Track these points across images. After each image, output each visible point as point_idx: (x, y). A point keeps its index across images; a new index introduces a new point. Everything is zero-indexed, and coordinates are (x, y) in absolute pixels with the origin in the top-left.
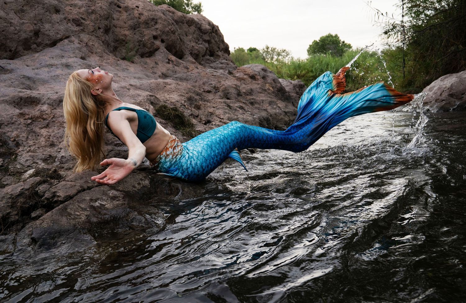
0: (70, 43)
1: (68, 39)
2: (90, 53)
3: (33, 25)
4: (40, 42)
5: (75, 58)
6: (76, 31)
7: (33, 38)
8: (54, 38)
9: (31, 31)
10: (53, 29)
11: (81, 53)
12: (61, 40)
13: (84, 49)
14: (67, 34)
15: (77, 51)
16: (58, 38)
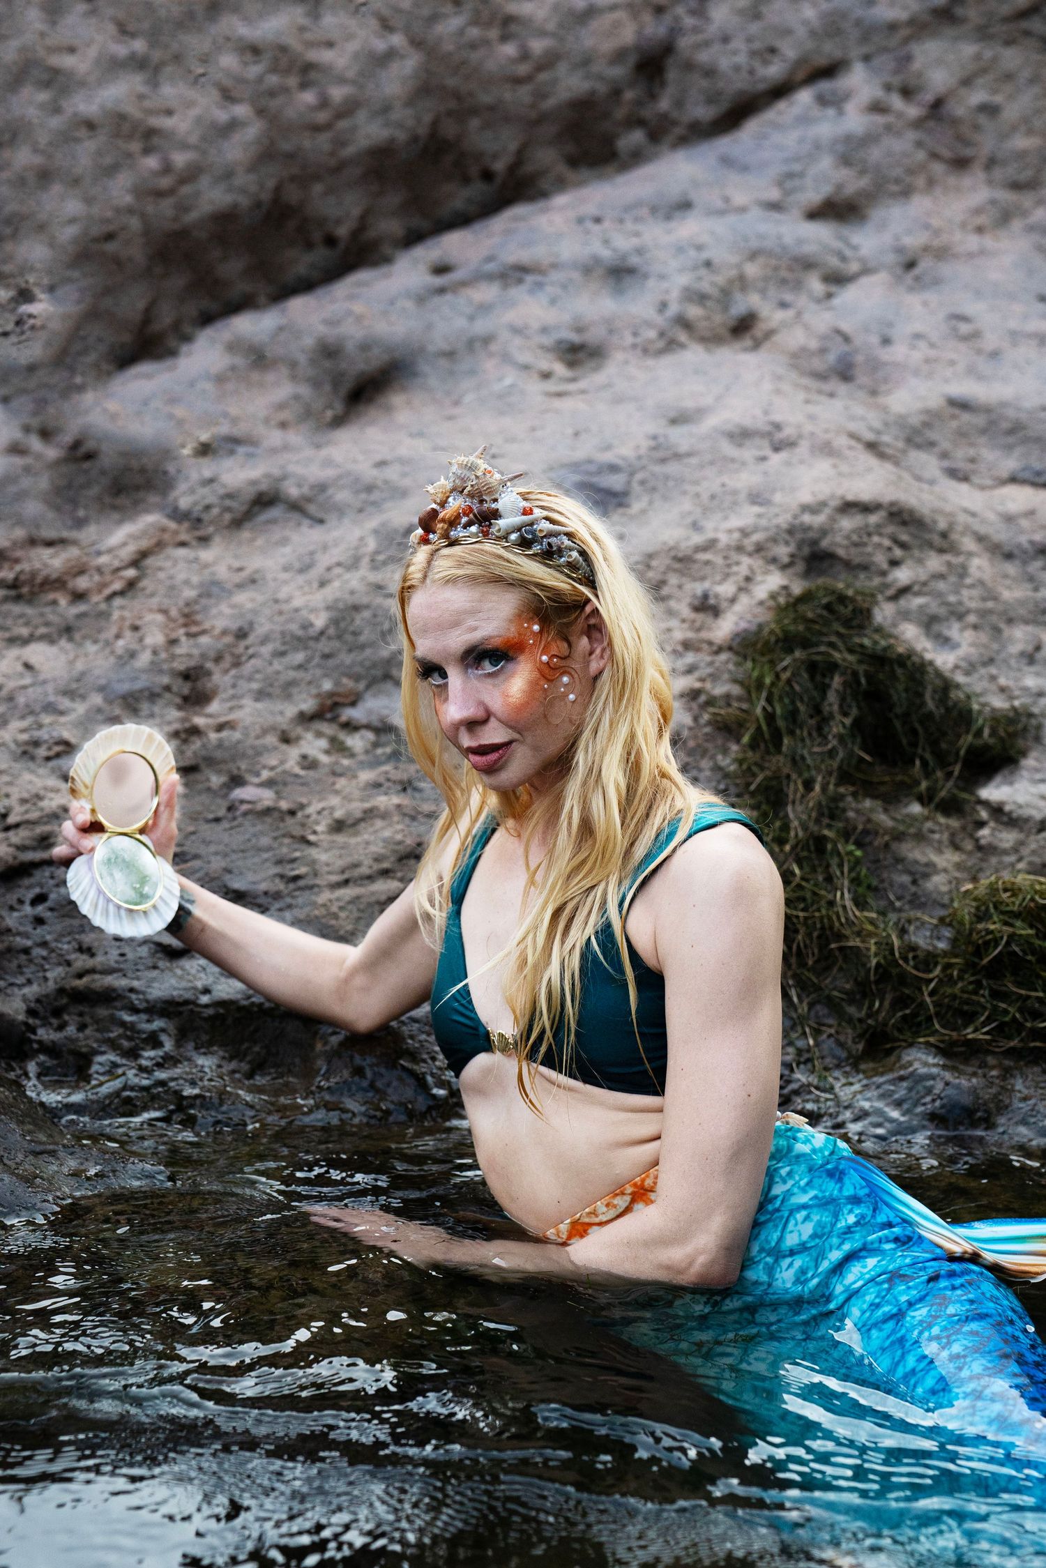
0: (816, 112)
1: (824, 86)
2: (938, 168)
3: (647, 17)
4: (664, 117)
5: (756, 212)
6: (893, 27)
7: (629, 95)
8: (739, 84)
9: (619, 56)
10: (754, 28)
11: (844, 174)
12: (781, 91)
13: (902, 146)
14: (830, 50)
15: (826, 163)
16: (761, 87)
